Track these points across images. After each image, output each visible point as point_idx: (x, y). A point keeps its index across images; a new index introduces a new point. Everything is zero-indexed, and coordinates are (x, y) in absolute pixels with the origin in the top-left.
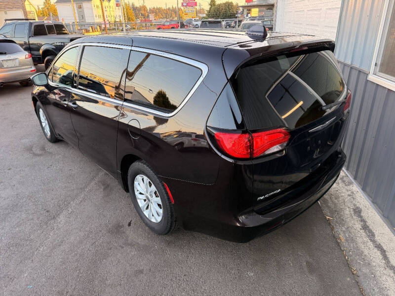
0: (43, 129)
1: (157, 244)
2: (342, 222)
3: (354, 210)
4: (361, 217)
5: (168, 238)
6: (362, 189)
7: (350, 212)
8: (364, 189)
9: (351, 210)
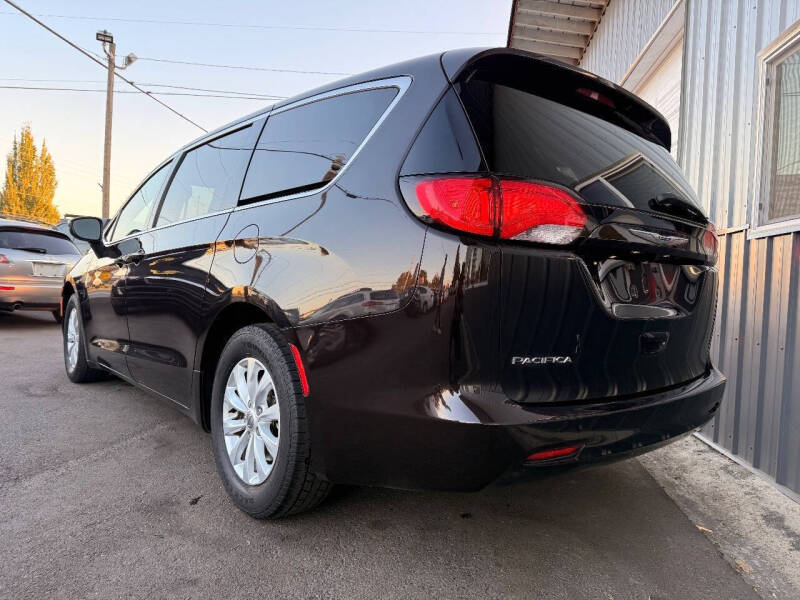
0: (66, 353)
1: (253, 536)
2: (739, 539)
3: (765, 517)
4: (786, 528)
5: (281, 529)
6: (777, 482)
7: (755, 520)
8: (781, 480)
9: (759, 518)
